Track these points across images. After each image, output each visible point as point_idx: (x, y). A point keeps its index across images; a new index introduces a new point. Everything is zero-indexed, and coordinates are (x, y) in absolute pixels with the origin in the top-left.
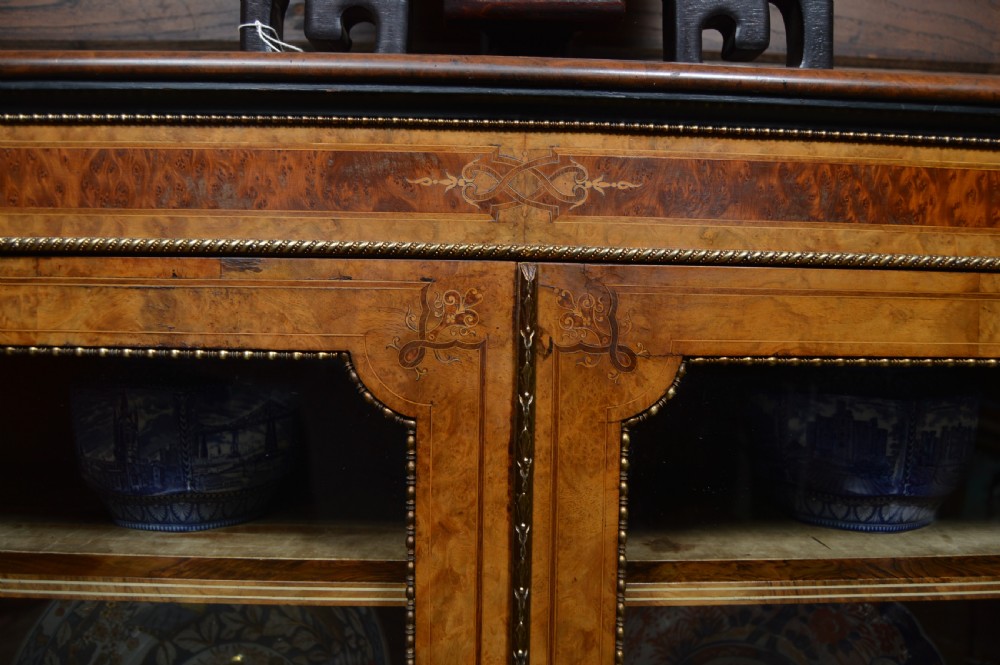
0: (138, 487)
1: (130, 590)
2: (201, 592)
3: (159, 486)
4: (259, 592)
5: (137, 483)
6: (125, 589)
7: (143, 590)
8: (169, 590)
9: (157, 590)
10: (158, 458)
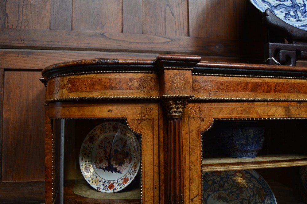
0: (250, 148)
1: (269, 165)
2: (280, 165)
3: (254, 148)
4: (290, 164)
5: (250, 147)
6: (268, 166)
7: (271, 165)
8: (275, 165)
9: (273, 165)
10: (255, 142)
